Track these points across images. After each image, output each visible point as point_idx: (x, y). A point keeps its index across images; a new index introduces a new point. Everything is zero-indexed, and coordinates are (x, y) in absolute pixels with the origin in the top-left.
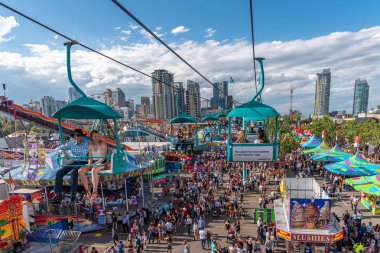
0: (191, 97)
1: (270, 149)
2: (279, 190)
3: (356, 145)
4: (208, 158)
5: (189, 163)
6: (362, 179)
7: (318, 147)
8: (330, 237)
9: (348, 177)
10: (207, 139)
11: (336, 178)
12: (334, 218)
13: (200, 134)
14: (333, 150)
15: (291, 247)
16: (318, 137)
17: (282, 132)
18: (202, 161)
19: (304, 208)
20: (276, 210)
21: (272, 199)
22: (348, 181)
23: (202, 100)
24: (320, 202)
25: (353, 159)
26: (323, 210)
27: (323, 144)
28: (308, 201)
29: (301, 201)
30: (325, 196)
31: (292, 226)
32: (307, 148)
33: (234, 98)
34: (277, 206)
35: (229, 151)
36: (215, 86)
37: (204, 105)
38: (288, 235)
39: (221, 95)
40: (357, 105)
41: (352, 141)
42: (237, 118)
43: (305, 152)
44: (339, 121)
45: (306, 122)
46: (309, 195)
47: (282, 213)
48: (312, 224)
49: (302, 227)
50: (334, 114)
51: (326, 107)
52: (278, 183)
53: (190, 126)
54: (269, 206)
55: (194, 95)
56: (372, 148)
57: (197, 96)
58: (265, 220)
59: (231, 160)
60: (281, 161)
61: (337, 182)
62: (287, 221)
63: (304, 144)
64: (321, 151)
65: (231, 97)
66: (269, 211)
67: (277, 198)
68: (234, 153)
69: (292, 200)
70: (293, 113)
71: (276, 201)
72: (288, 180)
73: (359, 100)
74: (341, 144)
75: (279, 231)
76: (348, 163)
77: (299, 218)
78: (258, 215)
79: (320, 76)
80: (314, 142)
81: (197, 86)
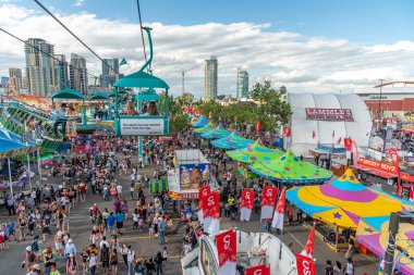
0: (76, 73)
1: (161, 121)
5: (79, 143)
7: (205, 127)
9: (228, 150)
14: (218, 128)
19: (190, 172)
20: (169, 178)
22: (229, 153)
23: (89, 76)
24: (202, 167)
25: (232, 135)
26: (205, 172)
27: (210, 123)
28: (193, 166)
29: (188, 166)
30: (206, 161)
31: (182, 188)
32: (197, 127)
34: (170, 175)
37: (91, 82)
38: (179, 195)
39: (112, 73)
40: (240, 90)
43: (195, 131)
44: (226, 104)
45: (197, 104)
46: (195, 162)
47: (174, 180)
48: (197, 185)
49: (189, 188)
50: (221, 98)
51: (215, 91)
55: (80, 70)
56: (249, 126)
57: (83, 72)
62: (179, 185)
63: (194, 124)
64: (208, 130)
66: (164, 181)
67: (171, 169)
69: (181, 166)
70: (185, 95)
72: (179, 152)
73: (241, 86)
75: (171, 193)
76: (228, 140)
77: (187, 181)
79: (209, 62)
80: (203, 122)
81: (83, 61)
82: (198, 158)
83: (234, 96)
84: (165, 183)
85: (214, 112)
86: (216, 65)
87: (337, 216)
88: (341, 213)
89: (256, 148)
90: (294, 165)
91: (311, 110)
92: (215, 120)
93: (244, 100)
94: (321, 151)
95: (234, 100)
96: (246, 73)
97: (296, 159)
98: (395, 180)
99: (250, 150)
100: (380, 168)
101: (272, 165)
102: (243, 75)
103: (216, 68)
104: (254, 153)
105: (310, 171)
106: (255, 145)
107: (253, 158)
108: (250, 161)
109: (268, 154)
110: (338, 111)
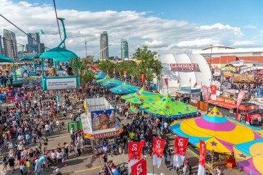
0: (8, 43)
1: (74, 79)
2: (83, 107)
3: (125, 76)
4: (27, 90)
5: (10, 94)
6: (130, 95)
7: (105, 78)
8: (117, 132)
9: (122, 95)
10: (25, 75)
11: (116, 96)
12: (117, 120)
13: (19, 72)
14: (113, 79)
15: (95, 144)
16: (105, 71)
17: (82, 69)
18: (22, 92)
19: (100, 117)
20: (82, 121)
21: (80, 114)
22: (123, 97)
23: (18, 45)
24: (109, 112)
25: (124, 84)
26: (111, 116)
27: (107, 76)
28: (102, 112)
29: (98, 112)
30: (111, 108)
31: (94, 130)
32: (98, 79)
33: (45, 45)
34: (83, 118)
35: (43, 83)
36: (29, 36)
37: (19, 49)
38: (92, 136)
39: (35, 43)
40: (123, 53)
41: (123, 74)
42: (49, 59)
43: (98, 81)
44: (115, 62)
45: (96, 63)
46: (102, 108)
47: (86, 122)
48: (106, 126)
49: (100, 129)
50: (112, 58)
51: (107, 55)
52: (82, 102)
53: (9, 65)
54: (77, 119)
55: (11, 41)
56: (133, 77)
57: (13, 43)
58: (76, 129)
59: (46, 89)
60: (83, 88)
61: (117, 98)
62: (91, 127)
63: (96, 77)
64: (107, 81)
65: (43, 44)
66: (78, 122)
67: (83, 112)
68: (47, 84)
69: (92, 112)
70: (88, 57)
71: (83, 115)
72: (88, 100)
73: (124, 51)
74: (117, 76)
75: (85, 134)
76: (122, 87)
77: (97, 124)
78: (70, 126)
79: (102, 35)
80: (102, 75)
81: (13, 34)
82: (104, 103)
83: (120, 57)
84: (79, 124)
85: (109, 68)
86: (107, 37)
87: (214, 144)
88: (216, 141)
89: (143, 93)
90: (172, 104)
91: (174, 65)
92: (111, 73)
93: (126, 59)
94: (183, 92)
95: (120, 60)
96: (126, 42)
97: (173, 100)
99: (139, 94)
100: (224, 102)
101: (158, 105)
102: (124, 44)
103: (107, 39)
104: (142, 96)
105: (182, 108)
106: (142, 91)
107: (141, 100)
108: (140, 102)
109: (151, 97)
110: (190, 65)
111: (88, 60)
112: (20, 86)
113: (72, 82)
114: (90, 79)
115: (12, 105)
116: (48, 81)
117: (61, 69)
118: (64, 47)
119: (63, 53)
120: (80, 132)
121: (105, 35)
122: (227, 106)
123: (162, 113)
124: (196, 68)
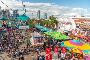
0: (7, 13)
1: (28, 26)
2: (31, 36)
3: (46, 25)
4: (13, 29)
5: (7, 30)
6: (47, 32)
7: (39, 26)
8: (42, 44)
10: (12, 24)
11: (42, 32)
12: (42, 40)
13: (10, 23)
14: (41, 26)
15: (34, 48)
16: (39, 24)
17: (31, 23)
18: (11, 30)
19: (36, 39)
20: (31, 40)
21: (30, 38)
22: (45, 33)
23: (10, 14)
24: (40, 37)
25: (45, 28)
26: (40, 39)
27: (40, 25)
28: (37, 37)
29: (36, 37)
30: (40, 36)
31: (34, 43)
32: (36, 26)
34: (31, 39)
36: (14, 11)
38: (34, 45)
39: (16, 13)
40: (45, 18)
41: (45, 25)
42: (20, 19)
43: (36, 27)
44: (42, 21)
45: (36, 20)
46: (37, 36)
47: (32, 41)
48: (38, 42)
49: (36, 43)
50: (41, 19)
52: (31, 34)
53: (7, 21)
56: (48, 26)
57: (9, 13)
59: (19, 29)
60: (31, 29)
61: (43, 33)
62: (33, 42)
63: (36, 25)
64: (39, 27)
65: (18, 14)
66: (29, 40)
67: (31, 37)
69: (34, 37)
70: (33, 19)
71: (31, 38)
72: (33, 33)
73: (45, 17)
74: (43, 25)
75: (32, 45)
76: (44, 29)
77: (36, 41)
78: (27, 42)
79: (38, 11)
80: (38, 25)
81: (9, 10)
82: (38, 34)
83: (44, 19)
84: (29, 41)
85: (40, 22)
87: (76, 50)
88: (76, 49)
89: (51, 31)
90: (61, 36)
91: (63, 22)
92: (41, 24)
93: (46, 20)
94: (66, 32)
96: (46, 14)
97: (62, 34)
98: (84, 38)
99: (50, 32)
100: (80, 35)
101: (56, 36)
103: (40, 12)
104: (51, 32)
105: (65, 37)
106: (51, 30)
107: (51, 34)
108: (50, 35)
109: (54, 33)
110: (68, 22)
111: (33, 20)
112: (10, 28)
113: (27, 27)
114: (34, 26)
115: (8, 34)
116: (19, 26)
117: (24, 22)
118: (25, 15)
119: (25, 17)
120: (30, 44)
121: (39, 11)
122: (81, 37)
123: (58, 39)
124: (70, 23)
